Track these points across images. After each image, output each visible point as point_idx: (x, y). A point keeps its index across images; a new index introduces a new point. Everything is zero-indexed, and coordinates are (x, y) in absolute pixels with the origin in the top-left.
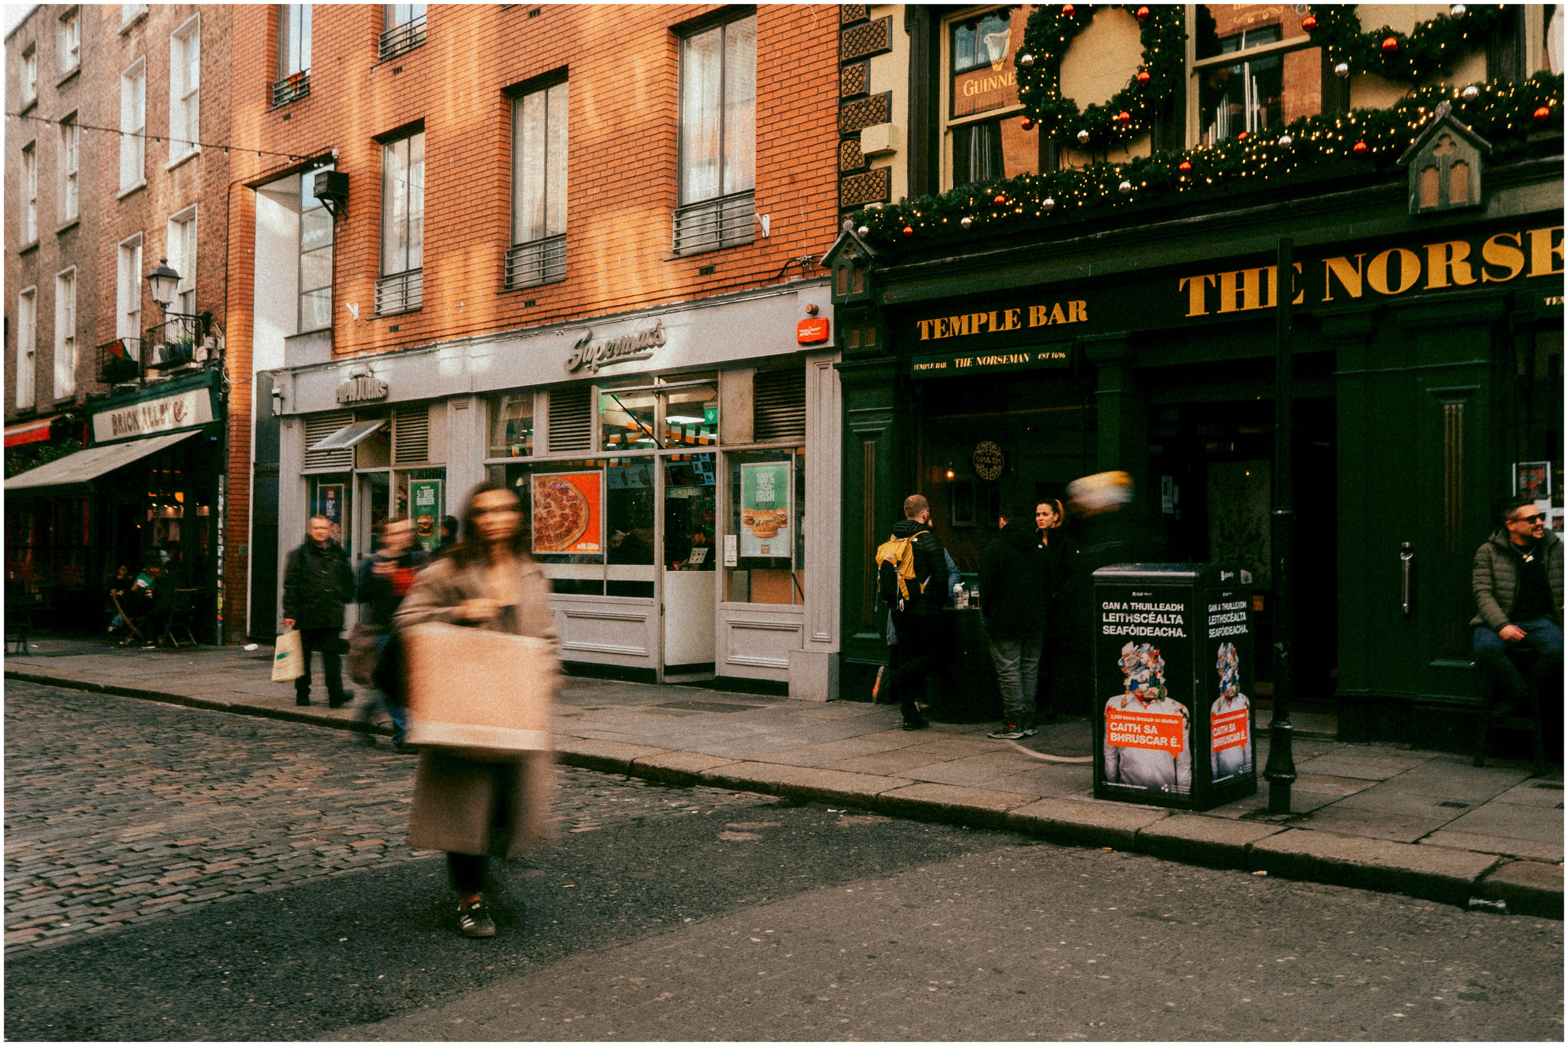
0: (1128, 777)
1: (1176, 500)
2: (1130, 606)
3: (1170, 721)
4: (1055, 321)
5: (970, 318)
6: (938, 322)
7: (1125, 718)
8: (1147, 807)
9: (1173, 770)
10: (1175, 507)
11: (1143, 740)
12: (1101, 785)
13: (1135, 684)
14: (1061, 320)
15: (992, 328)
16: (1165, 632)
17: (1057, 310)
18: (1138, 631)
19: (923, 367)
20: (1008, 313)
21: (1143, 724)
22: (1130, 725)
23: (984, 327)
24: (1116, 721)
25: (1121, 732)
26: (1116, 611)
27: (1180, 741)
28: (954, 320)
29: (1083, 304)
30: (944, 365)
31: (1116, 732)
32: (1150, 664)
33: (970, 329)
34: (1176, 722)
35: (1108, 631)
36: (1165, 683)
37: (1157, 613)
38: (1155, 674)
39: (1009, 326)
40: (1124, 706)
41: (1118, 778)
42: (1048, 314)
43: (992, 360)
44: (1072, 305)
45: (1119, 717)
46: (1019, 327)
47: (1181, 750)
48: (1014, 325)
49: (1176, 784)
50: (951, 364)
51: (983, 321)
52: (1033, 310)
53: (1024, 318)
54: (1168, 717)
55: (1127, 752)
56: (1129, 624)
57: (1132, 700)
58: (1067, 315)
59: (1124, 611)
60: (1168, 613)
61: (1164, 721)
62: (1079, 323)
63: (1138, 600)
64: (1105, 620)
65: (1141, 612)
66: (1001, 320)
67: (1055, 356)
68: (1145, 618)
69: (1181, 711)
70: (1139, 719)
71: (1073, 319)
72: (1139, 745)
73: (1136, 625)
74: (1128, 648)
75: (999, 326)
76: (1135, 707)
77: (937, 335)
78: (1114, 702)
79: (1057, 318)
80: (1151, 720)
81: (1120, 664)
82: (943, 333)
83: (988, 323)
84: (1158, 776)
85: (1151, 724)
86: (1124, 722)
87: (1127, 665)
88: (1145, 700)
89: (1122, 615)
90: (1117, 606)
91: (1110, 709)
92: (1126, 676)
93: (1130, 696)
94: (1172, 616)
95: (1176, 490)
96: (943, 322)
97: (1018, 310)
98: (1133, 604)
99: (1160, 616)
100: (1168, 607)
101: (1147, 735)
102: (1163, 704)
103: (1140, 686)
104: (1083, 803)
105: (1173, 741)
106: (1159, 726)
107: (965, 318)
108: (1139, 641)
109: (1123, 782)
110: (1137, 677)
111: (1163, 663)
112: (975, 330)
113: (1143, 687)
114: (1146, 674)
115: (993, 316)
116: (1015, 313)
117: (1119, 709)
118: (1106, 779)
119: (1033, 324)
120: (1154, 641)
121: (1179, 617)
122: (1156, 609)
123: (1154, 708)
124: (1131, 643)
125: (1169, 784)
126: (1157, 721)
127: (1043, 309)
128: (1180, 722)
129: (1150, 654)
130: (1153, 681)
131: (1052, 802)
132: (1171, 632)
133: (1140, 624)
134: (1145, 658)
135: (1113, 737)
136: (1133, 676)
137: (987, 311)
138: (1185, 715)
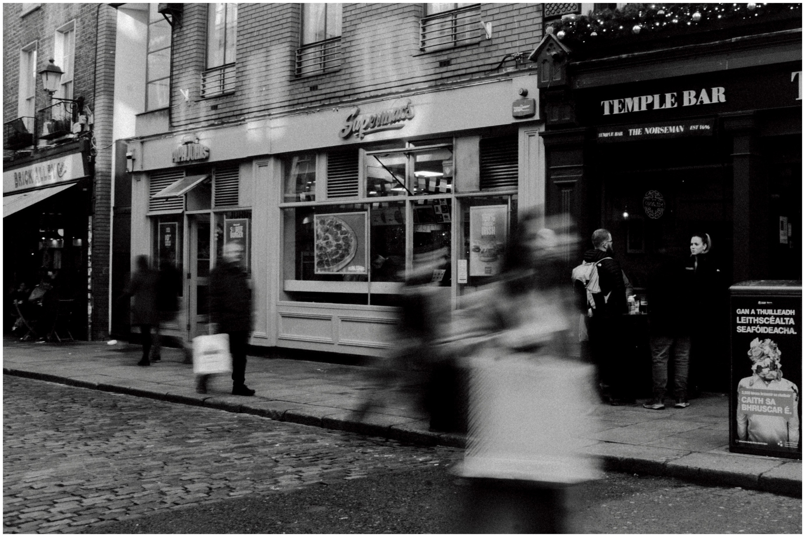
0: (753, 435)
1: (790, 234)
2: (756, 312)
3: (784, 395)
4: (702, 102)
5: (640, 100)
6: (616, 102)
7: (753, 393)
8: (767, 457)
9: (786, 432)
10: (789, 239)
11: (765, 409)
12: (734, 442)
13: (759, 369)
14: (706, 101)
15: (656, 106)
16: (781, 330)
17: (704, 93)
18: (762, 330)
19: (606, 135)
20: (668, 96)
21: (765, 398)
22: (756, 399)
23: (650, 106)
24: (747, 396)
25: (749, 404)
26: (746, 315)
27: (791, 410)
28: (628, 101)
29: (722, 90)
30: (621, 134)
31: (746, 404)
32: (772, 355)
33: (640, 108)
34: (789, 396)
35: (741, 330)
36: (781, 369)
37: (776, 317)
38: (774, 362)
39: (668, 105)
40: (751, 385)
41: (747, 438)
42: (697, 97)
43: (656, 130)
44: (714, 90)
45: (748, 393)
46: (676, 106)
47: (792, 416)
48: (673, 104)
49: (788, 441)
50: (626, 133)
51: (650, 101)
52: (686, 93)
53: (679, 99)
54: (782, 392)
55: (754, 419)
56: (756, 325)
57: (758, 380)
58: (710, 96)
59: (753, 315)
60: (784, 316)
61: (780, 395)
62: (720, 103)
63: (763, 307)
64: (738, 322)
65: (764, 316)
66: (662, 101)
67: (702, 127)
68: (767, 321)
69: (792, 388)
70: (762, 394)
71: (715, 100)
72: (762, 413)
73: (761, 325)
74: (755, 343)
75: (661, 105)
76: (761, 385)
77: (616, 111)
78: (744, 382)
79: (703, 100)
80: (771, 395)
81: (749, 354)
82: (620, 110)
83: (653, 102)
84: (776, 436)
85: (771, 398)
86: (751, 396)
87: (754, 354)
88: (766, 380)
89: (751, 318)
90: (747, 311)
91: (741, 387)
92: (753, 363)
93: (755, 377)
94: (787, 319)
95: (790, 226)
96: (620, 102)
97: (675, 94)
98: (758, 310)
99: (778, 319)
100: (784, 312)
101: (768, 406)
102: (780, 383)
103: (763, 370)
104: (720, 455)
105: (787, 410)
106: (776, 399)
107: (636, 99)
108: (763, 337)
109: (750, 440)
110: (762, 364)
111: (779, 353)
112: (644, 108)
113: (765, 371)
114: (768, 361)
115: (657, 97)
116: (673, 96)
117: (748, 387)
118: (739, 439)
119: (686, 103)
120: (774, 337)
121: (792, 319)
122: (775, 314)
123: (773, 386)
124: (757, 339)
125: (783, 441)
126: (775, 395)
127: (693, 93)
128: (792, 397)
129: (771, 346)
130: (773, 367)
131: (699, 455)
132: (786, 331)
133: (764, 325)
134: (767, 350)
135: (744, 406)
136: (758, 363)
137: (652, 94)
138: (795, 391)
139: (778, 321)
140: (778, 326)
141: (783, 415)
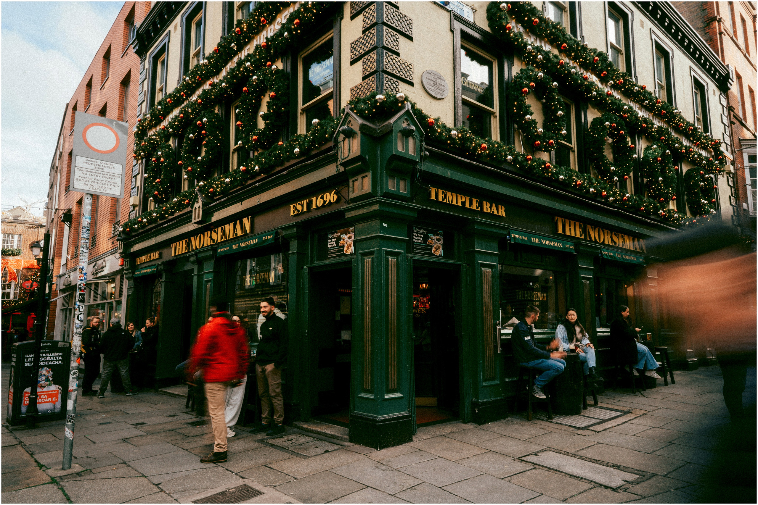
139: (52, 358)
140: (52, 361)
141: (52, 401)
